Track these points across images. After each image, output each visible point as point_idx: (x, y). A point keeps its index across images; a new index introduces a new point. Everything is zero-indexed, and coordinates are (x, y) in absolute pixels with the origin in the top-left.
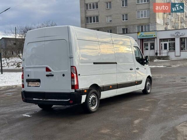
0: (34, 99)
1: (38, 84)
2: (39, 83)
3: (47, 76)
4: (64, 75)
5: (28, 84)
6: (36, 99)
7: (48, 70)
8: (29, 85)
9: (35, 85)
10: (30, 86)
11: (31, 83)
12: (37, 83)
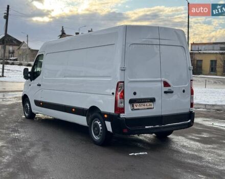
0: (146, 127)
1: (151, 105)
2: (152, 103)
3: (166, 92)
4: (184, 91)
5: (133, 106)
6: (150, 127)
7: (166, 84)
8: (135, 108)
9: (146, 107)
10: (139, 109)
11: (138, 104)
12: (148, 104)
